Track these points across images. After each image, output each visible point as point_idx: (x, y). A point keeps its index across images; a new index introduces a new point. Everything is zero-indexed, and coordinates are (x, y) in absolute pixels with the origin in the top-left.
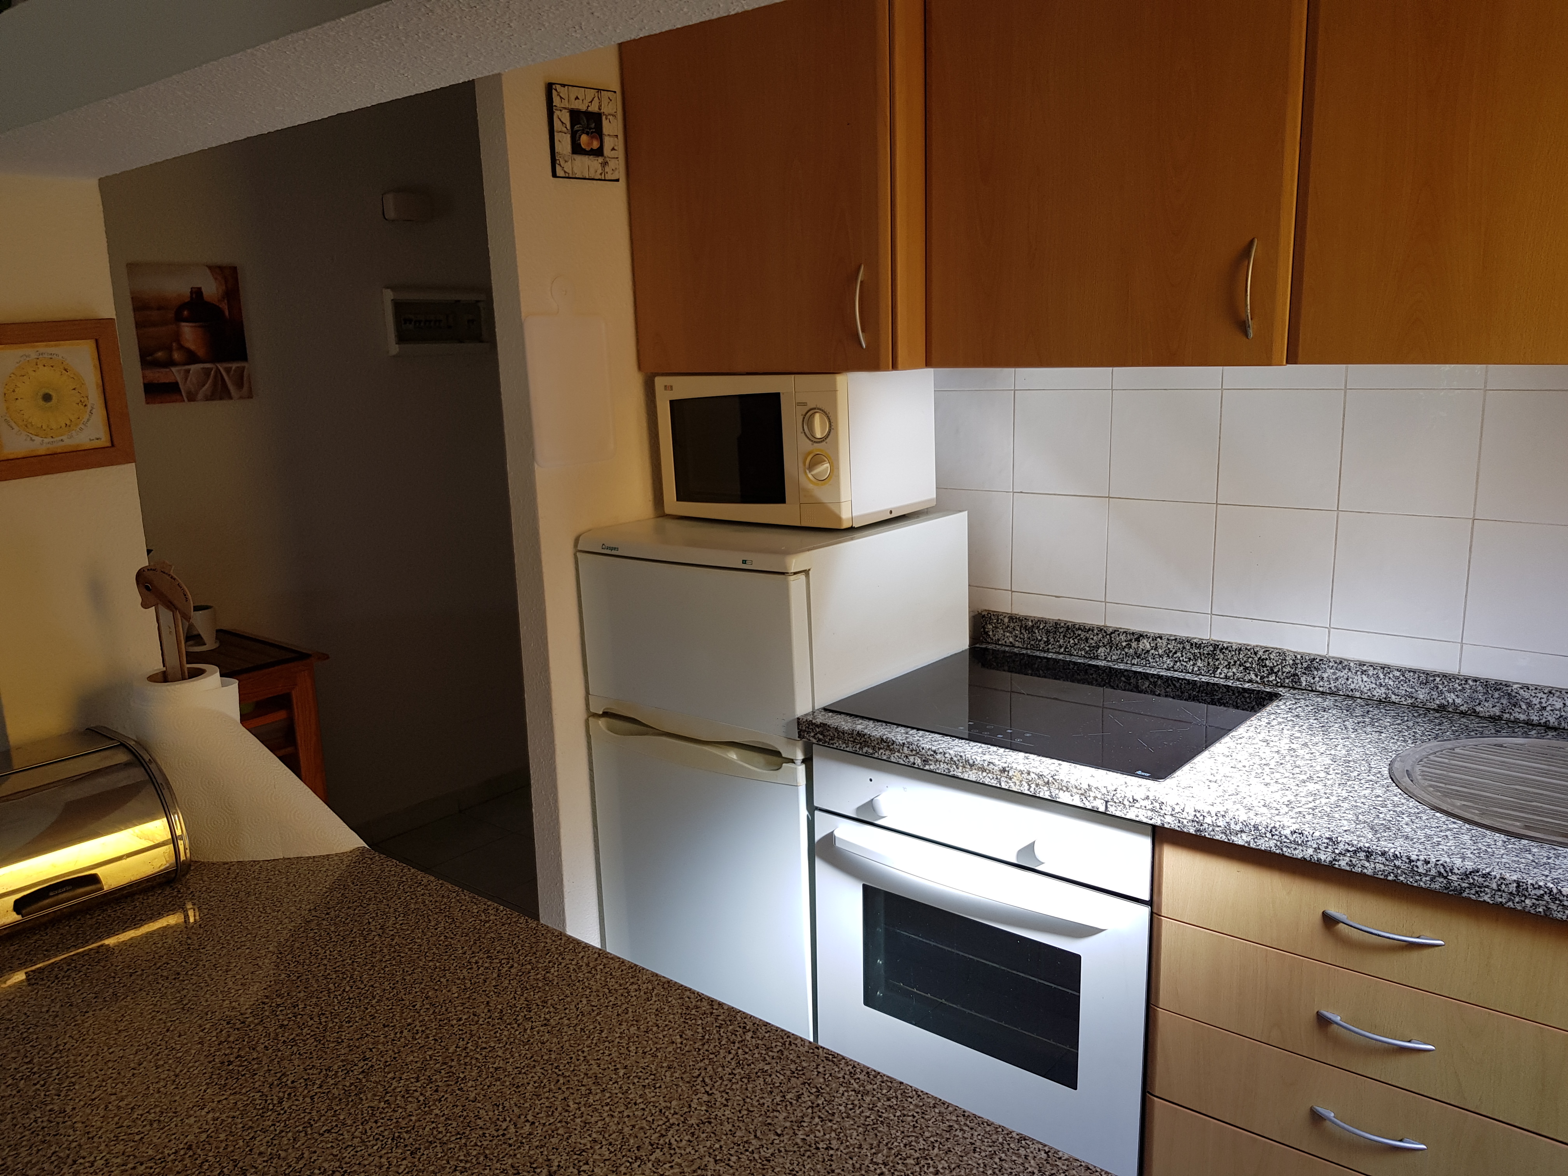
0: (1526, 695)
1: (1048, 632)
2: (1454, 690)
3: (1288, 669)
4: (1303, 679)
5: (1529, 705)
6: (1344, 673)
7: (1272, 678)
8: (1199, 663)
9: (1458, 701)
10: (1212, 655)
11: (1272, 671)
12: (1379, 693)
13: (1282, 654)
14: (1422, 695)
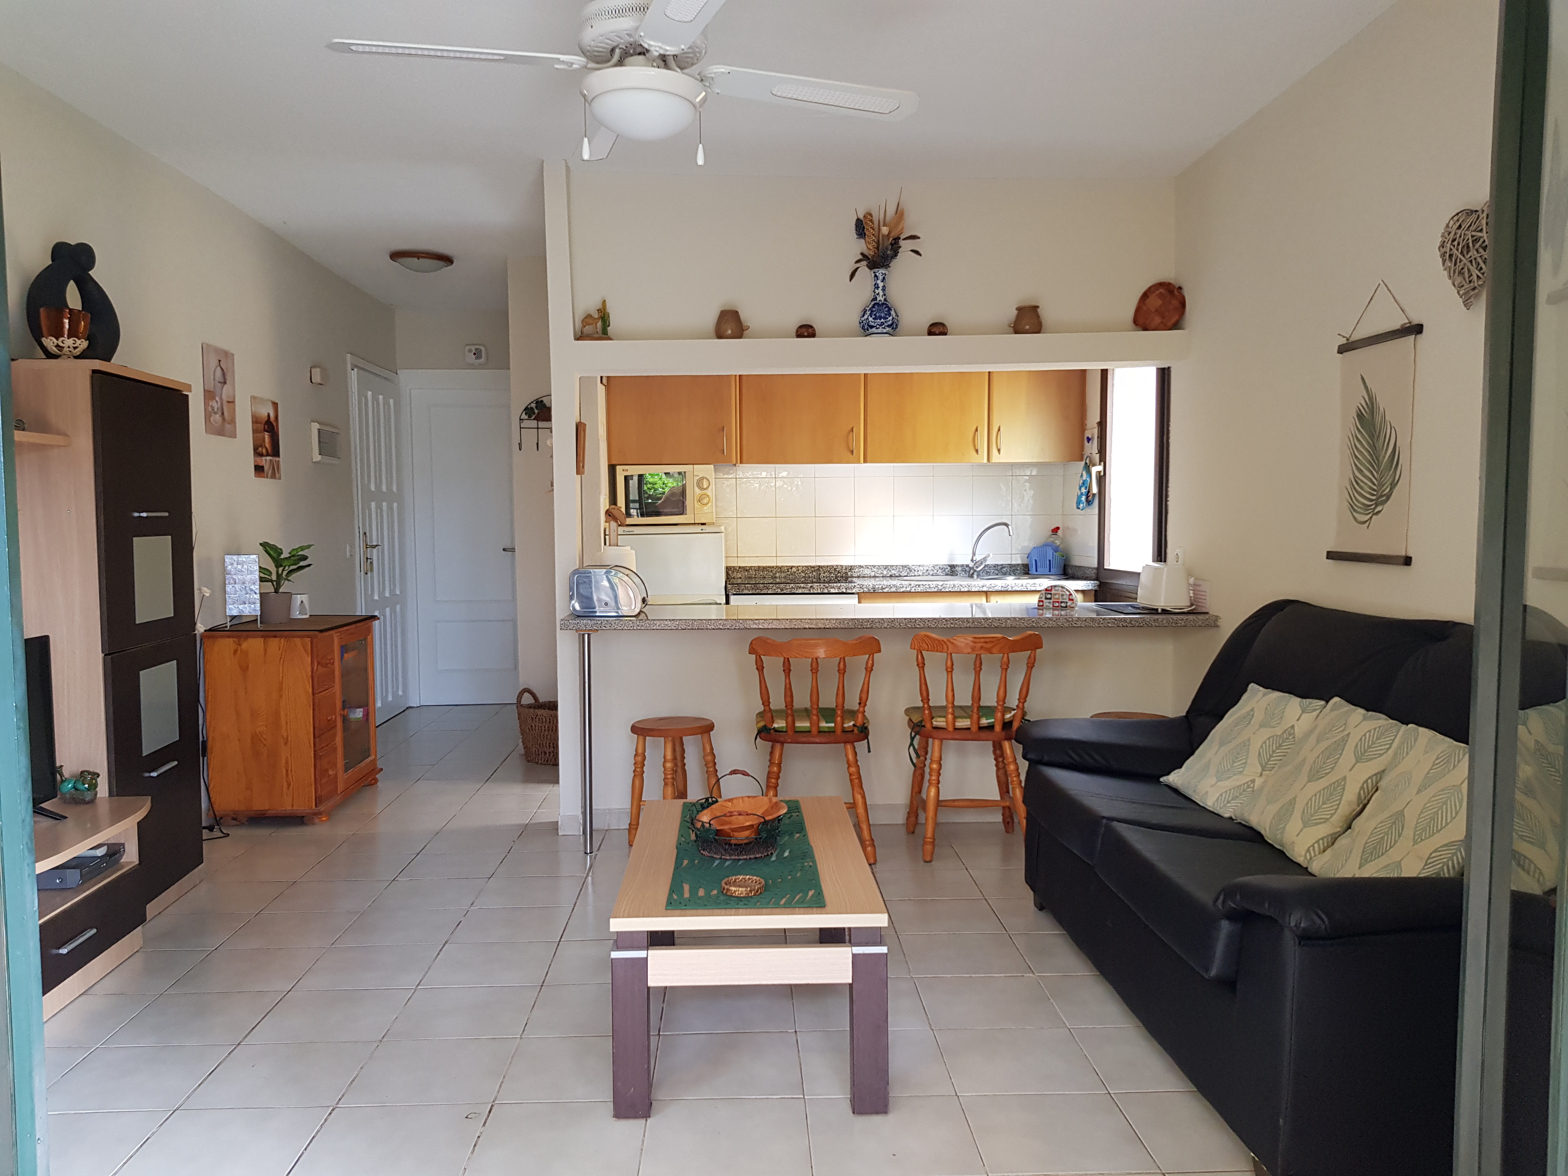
0: (913, 567)
1: (756, 570)
2: (893, 569)
3: (844, 571)
4: (849, 573)
5: (915, 570)
6: (862, 569)
7: (839, 574)
8: (814, 573)
9: (896, 573)
10: (819, 570)
11: (839, 572)
12: (873, 574)
13: (842, 566)
14: (885, 572)
